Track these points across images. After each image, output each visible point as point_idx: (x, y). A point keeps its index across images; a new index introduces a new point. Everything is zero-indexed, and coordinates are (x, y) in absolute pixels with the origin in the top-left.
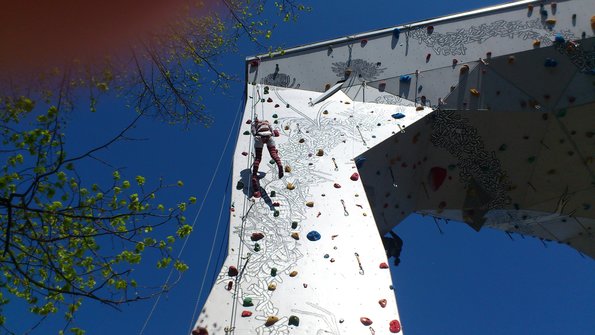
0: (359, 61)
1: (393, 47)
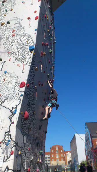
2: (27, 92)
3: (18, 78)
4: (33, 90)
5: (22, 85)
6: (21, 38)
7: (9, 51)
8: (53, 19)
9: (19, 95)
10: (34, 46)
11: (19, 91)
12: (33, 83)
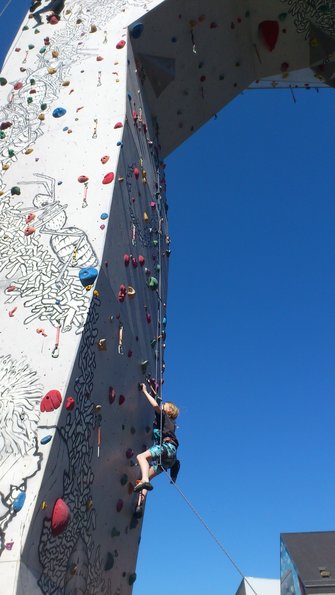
2: (67, 428)
3: (36, 377)
4: (87, 420)
5: (49, 402)
6: (55, 243)
7: (13, 284)
8: (163, 181)
9: (36, 438)
10: (98, 268)
11: (36, 422)
12: (87, 395)
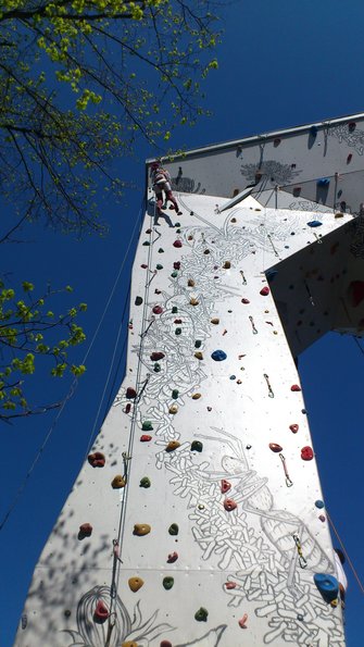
0: (271, 163)
1: (310, 147)
